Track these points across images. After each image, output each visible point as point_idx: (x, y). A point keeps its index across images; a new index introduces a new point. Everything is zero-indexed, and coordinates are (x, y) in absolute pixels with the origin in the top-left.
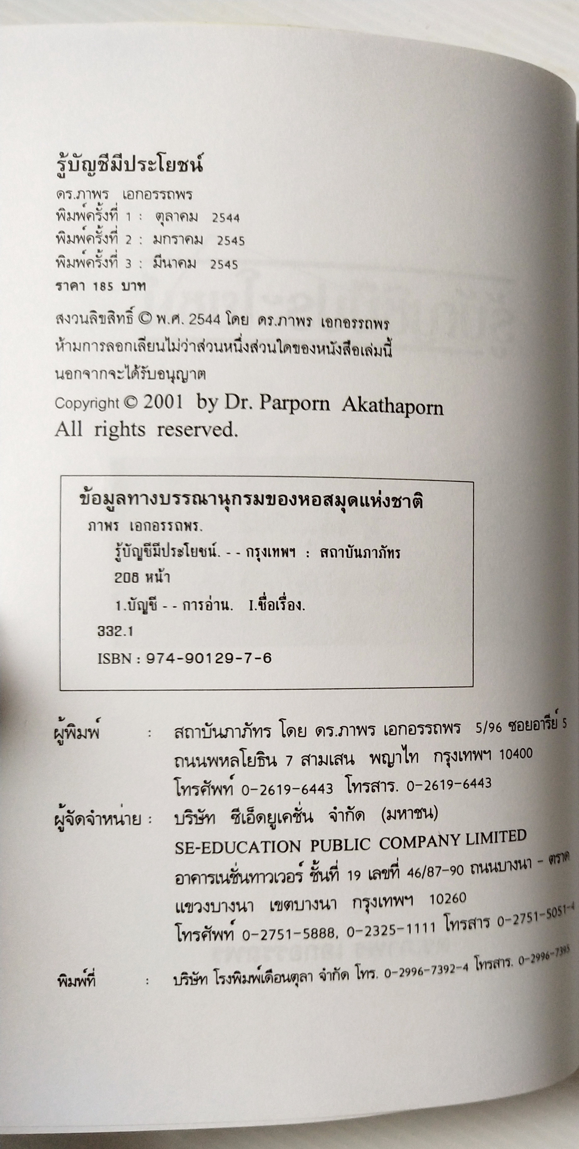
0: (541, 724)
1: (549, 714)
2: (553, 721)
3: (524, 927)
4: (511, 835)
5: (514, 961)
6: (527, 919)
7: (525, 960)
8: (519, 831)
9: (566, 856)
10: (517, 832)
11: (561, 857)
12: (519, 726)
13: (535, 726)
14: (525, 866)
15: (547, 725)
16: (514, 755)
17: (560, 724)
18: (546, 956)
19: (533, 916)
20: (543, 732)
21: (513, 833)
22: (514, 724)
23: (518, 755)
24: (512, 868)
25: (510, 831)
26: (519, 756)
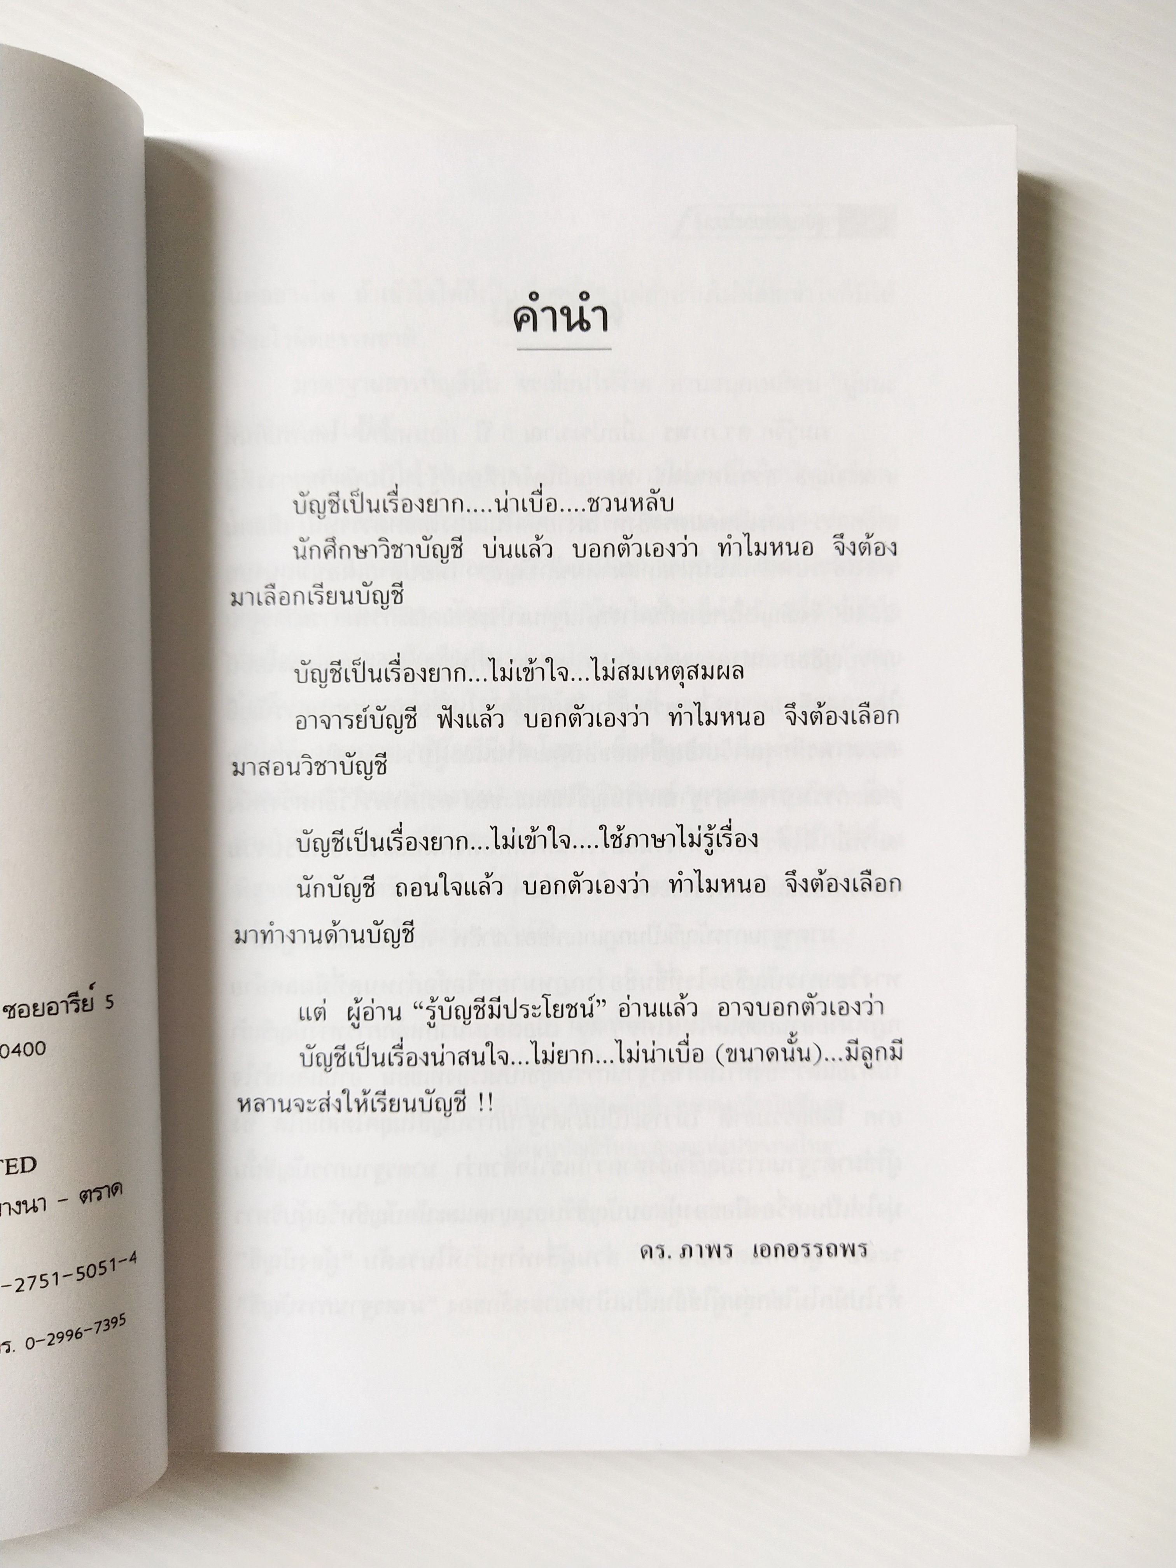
0: (63, 1007)
1: (77, 992)
2: (85, 1000)
3: (34, 1295)
4: (8, 1167)
5: (18, 1344)
6: (38, 1283)
7: (36, 1343)
8: (23, 1159)
9: (115, 1189)
10: (20, 1161)
11: (105, 1192)
12: (21, 1012)
13: (51, 1009)
14: (35, 1208)
15: (73, 1007)
16: (13, 1052)
17: (100, 1003)
18: (78, 1334)
19: (51, 1279)
20: (66, 1019)
21: (12, 1163)
22: (12, 1007)
23: (19, 1052)
24: (12, 1211)
25: (8, 1161)
26: (22, 1053)
